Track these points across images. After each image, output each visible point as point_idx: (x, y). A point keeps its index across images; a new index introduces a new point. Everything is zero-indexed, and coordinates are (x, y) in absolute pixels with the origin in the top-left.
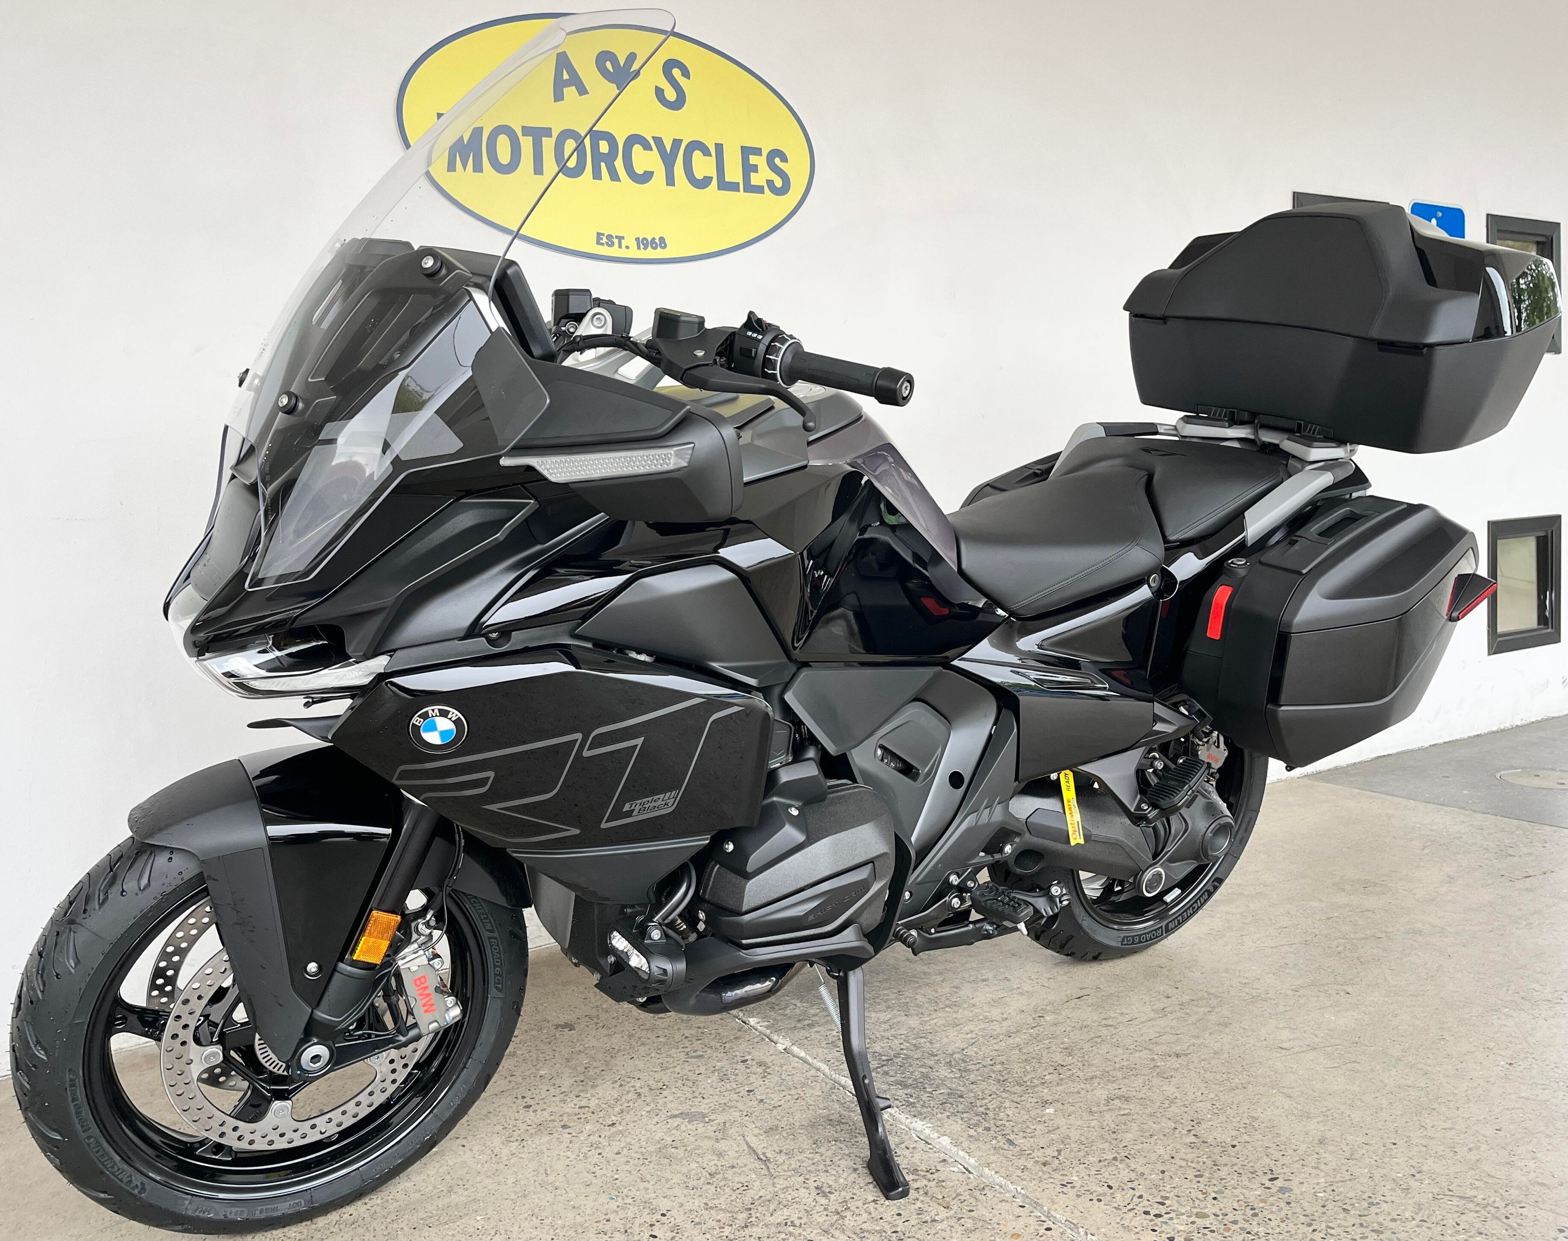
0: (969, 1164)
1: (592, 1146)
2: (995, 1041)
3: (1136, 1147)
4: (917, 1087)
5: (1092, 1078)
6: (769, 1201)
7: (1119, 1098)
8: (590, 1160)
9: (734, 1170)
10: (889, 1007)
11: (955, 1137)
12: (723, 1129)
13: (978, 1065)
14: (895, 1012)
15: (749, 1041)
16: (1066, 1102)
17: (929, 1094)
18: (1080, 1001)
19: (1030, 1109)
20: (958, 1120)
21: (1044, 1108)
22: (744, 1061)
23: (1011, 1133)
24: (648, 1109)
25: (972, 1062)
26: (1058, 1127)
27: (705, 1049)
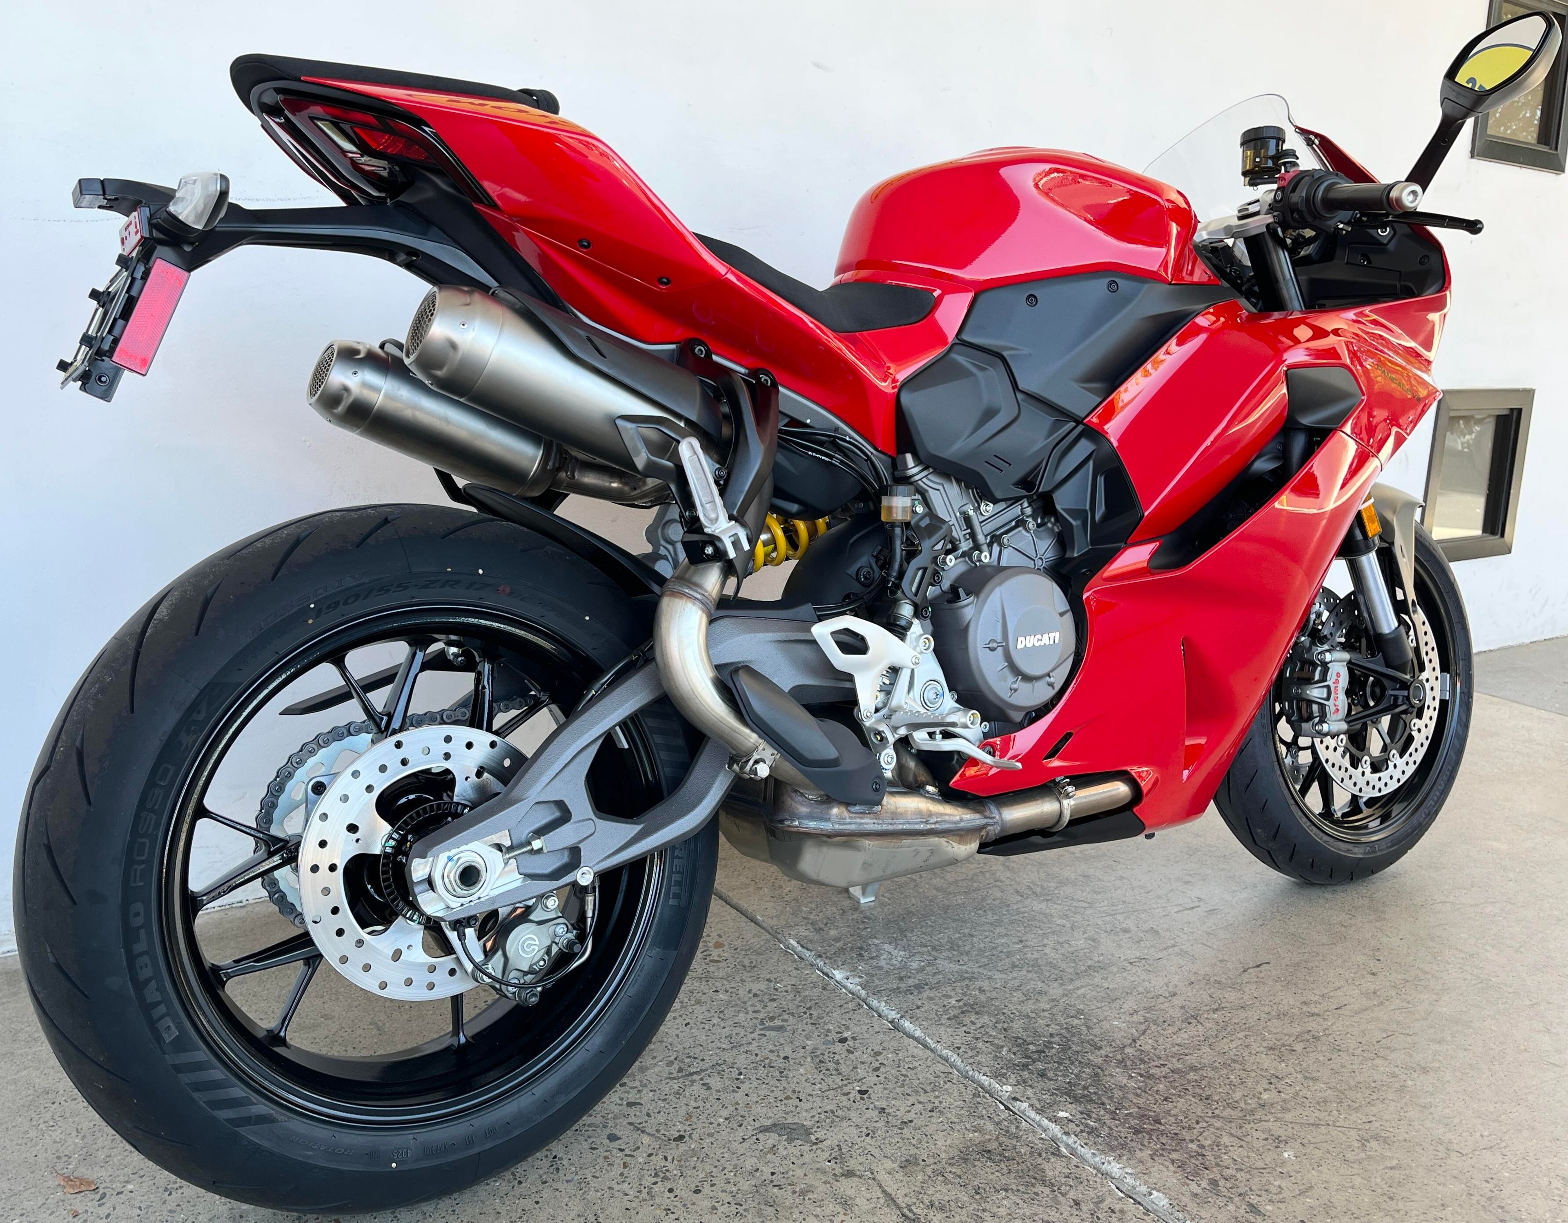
1: (656, 1175)
2: (1170, 1030)
4: (1091, 1101)
5: (1325, 1101)
7: (1376, 1138)
8: (658, 1201)
10: (1014, 966)
11: (1173, 1194)
13: (1163, 1069)
14: (1024, 972)
15: (841, 1006)
16: (1305, 1141)
17: (1113, 1115)
18: (1261, 972)
19: (1261, 1149)
20: (1167, 1163)
21: (1279, 1150)
22: (843, 1041)
23: (1249, 1193)
24: (725, 1113)
25: (1153, 1064)
26: (1312, 1187)
27: (785, 1016)
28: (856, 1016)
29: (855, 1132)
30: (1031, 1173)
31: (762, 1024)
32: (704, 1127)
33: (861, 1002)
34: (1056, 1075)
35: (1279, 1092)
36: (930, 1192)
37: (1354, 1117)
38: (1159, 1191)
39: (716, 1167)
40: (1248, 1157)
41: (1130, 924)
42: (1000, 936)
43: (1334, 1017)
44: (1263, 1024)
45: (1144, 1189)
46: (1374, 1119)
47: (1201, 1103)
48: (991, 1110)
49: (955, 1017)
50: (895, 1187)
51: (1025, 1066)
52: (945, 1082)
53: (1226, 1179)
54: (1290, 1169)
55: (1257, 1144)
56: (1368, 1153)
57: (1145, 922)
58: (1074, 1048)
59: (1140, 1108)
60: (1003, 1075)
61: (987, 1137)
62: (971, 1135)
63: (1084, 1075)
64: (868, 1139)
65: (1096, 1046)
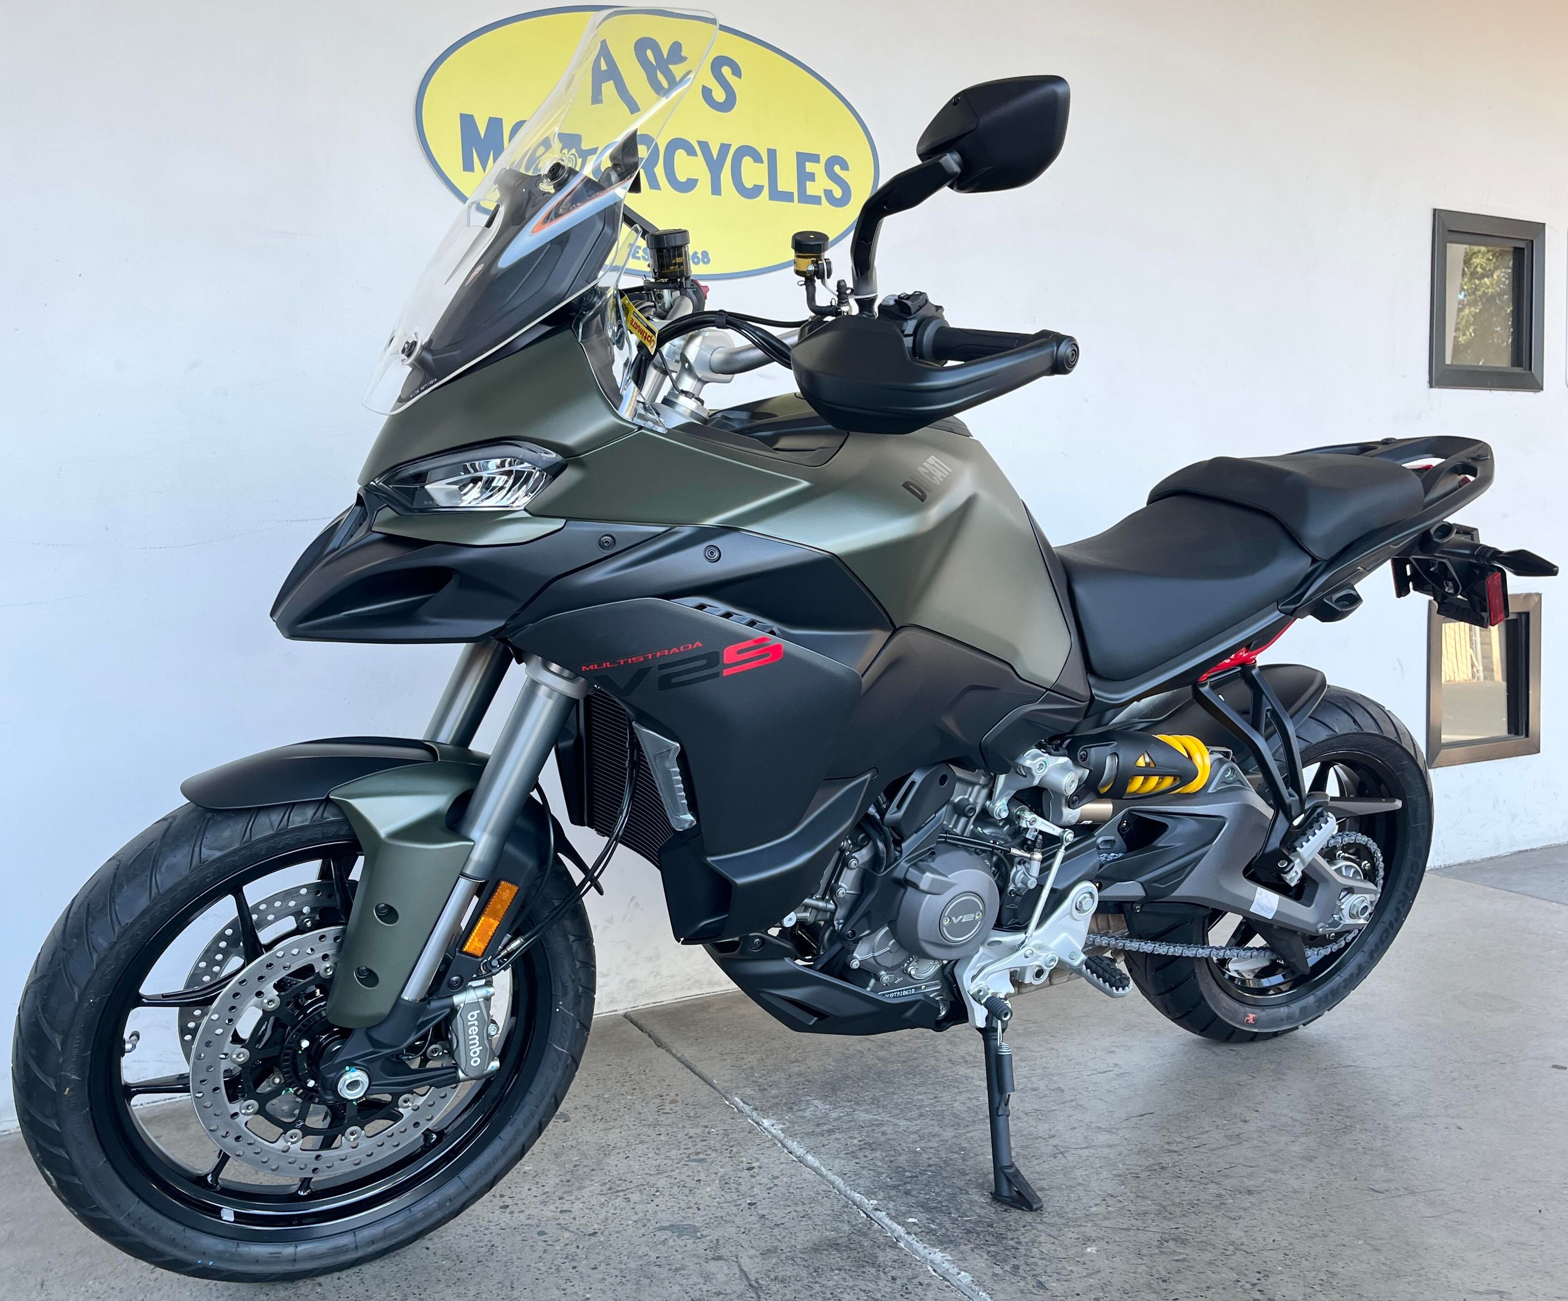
1: (567, 1258)
2: (1036, 1162)
7: (1174, 1240)
9: (722, 1296)
11: (978, 1274)
12: (715, 1247)
15: (759, 1145)
16: (1109, 1239)
17: (954, 1221)
18: (1142, 1120)
19: (1069, 1246)
21: (1085, 1246)
22: (749, 1169)
23: (1043, 1274)
24: (635, 1218)
27: (709, 1152)
28: (770, 1152)
29: (734, 1230)
31: (689, 1157)
32: (615, 1227)
33: (777, 1143)
34: (920, 1194)
36: (778, 1271)
37: (1165, 1225)
38: (965, 1271)
40: (1055, 1251)
42: (919, 1093)
43: (1189, 1154)
44: (1121, 1158)
45: (955, 1271)
46: (1182, 1226)
48: (853, 1217)
49: (852, 1152)
50: (751, 1267)
51: (895, 1187)
52: (823, 1198)
53: (1028, 1266)
54: (1087, 1259)
55: (1068, 1242)
56: (1162, 1249)
59: (979, 1216)
60: (874, 1193)
61: (841, 1235)
62: (828, 1234)
64: (743, 1236)
65: (964, 1173)
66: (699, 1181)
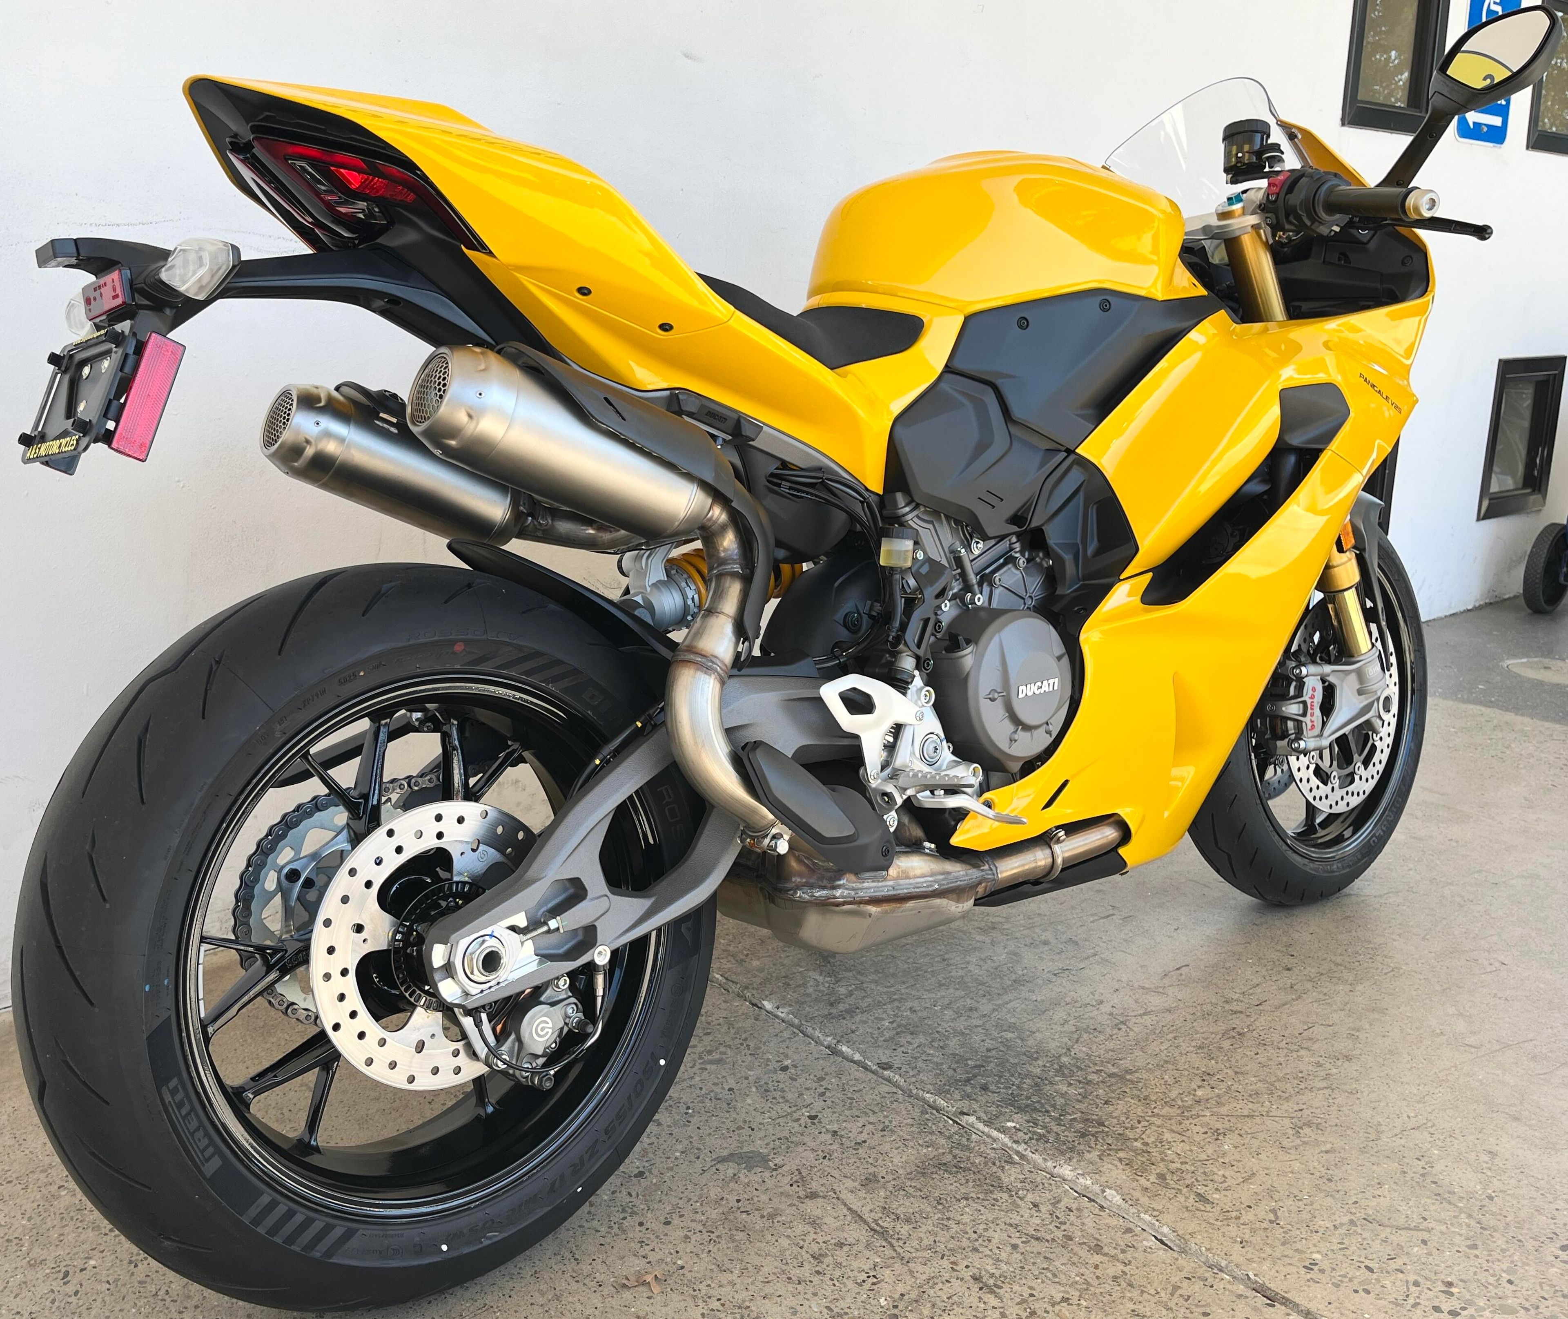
0: (1162, 1233)
1: (624, 1211)
2: (1102, 1038)
3: (1367, 1202)
4: (1036, 1110)
5: (1257, 1094)
6: (916, 1301)
7: (1309, 1124)
9: (846, 1248)
10: (941, 985)
11: (1125, 1190)
12: (800, 1180)
13: (1099, 1074)
14: (952, 990)
15: (776, 1035)
16: (1242, 1132)
17: (1058, 1121)
18: (1181, 975)
19: (1202, 1143)
20: (1116, 1162)
21: (1219, 1142)
22: (785, 1069)
23: (1196, 1183)
24: (680, 1147)
25: (1090, 1070)
26: (1254, 1174)
27: (722, 1049)
28: (793, 1045)
29: (811, 1155)
30: (988, 1181)
31: (700, 1058)
32: (662, 1162)
33: (797, 1031)
34: (998, 1088)
35: (1213, 1088)
36: (894, 1206)
37: (1285, 1106)
38: (1110, 1188)
39: (681, 1199)
40: (1191, 1151)
41: (1048, 935)
43: (1256, 1014)
44: (1189, 1025)
45: (1097, 1188)
46: (1304, 1107)
47: (1139, 1104)
48: (941, 1125)
49: (892, 1039)
50: (860, 1204)
51: (968, 1080)
52: (892, 1102)
53: (1173, 1173)
54: (1232, 1158)
55: (1197, 1138)
56: (1303, 1139)
57: (1063, 933)
58: (1012, 1060)
59: (1083, 1113)
60: (948, 1092)
61: (941, 1151)
62: (925, 1151)
63: (1025, 1086)
64: (826, 1162)
65: (1033, 1057)
66: (730, 1089)
